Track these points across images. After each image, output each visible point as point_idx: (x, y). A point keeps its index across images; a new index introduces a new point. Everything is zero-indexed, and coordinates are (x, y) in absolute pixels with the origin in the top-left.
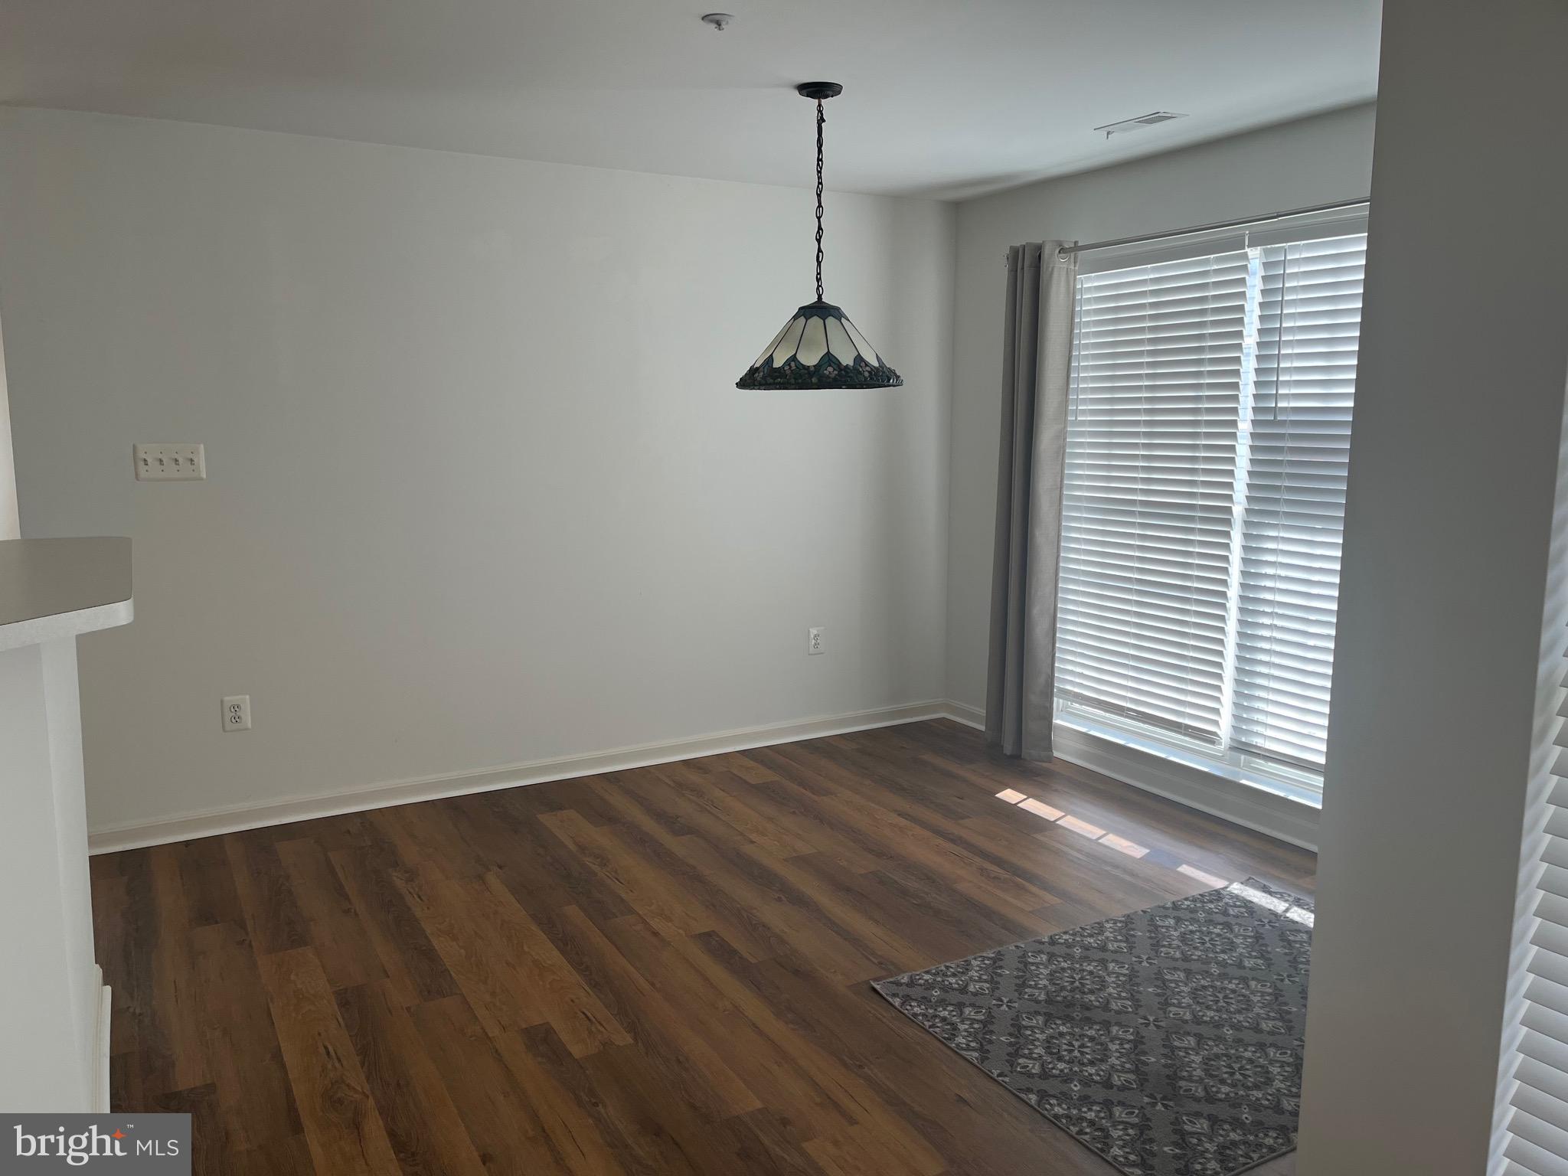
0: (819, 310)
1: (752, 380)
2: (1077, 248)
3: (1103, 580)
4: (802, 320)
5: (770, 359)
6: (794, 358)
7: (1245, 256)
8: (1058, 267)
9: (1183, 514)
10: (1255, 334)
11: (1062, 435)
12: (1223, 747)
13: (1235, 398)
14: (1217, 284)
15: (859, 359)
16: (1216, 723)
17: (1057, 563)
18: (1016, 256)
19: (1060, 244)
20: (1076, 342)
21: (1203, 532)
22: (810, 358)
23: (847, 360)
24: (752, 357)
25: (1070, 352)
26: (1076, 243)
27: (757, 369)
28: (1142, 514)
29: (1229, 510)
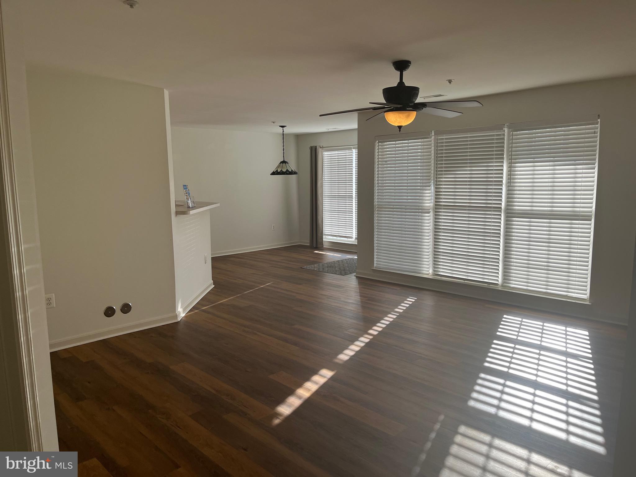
0: (284, 162)
1: (273, 174)
2: (323, 147)
3: (331, 211)
4: (282, 164)
5: (277, 170)
6: (282, 170)
7: (352, 151)
8: (320, 151)
9: (344, 197)
10: (355, 164)
11: (322, 183)
12: (353, 240)
13: (352, 176)
14: (348, 155)
15: (292, 170)
16: (352, 235)
17: (323, 207)
18: (311, 148)
19: (320, 146)
20: (324, 169)
21: (348, 200)
22: (284, 170)
23: (290, 171)
24: (273, 169)
25: (323, 167)
26: (323, 146)
27: (275, 172)
28: (338, 198)
29: (352, 196)
